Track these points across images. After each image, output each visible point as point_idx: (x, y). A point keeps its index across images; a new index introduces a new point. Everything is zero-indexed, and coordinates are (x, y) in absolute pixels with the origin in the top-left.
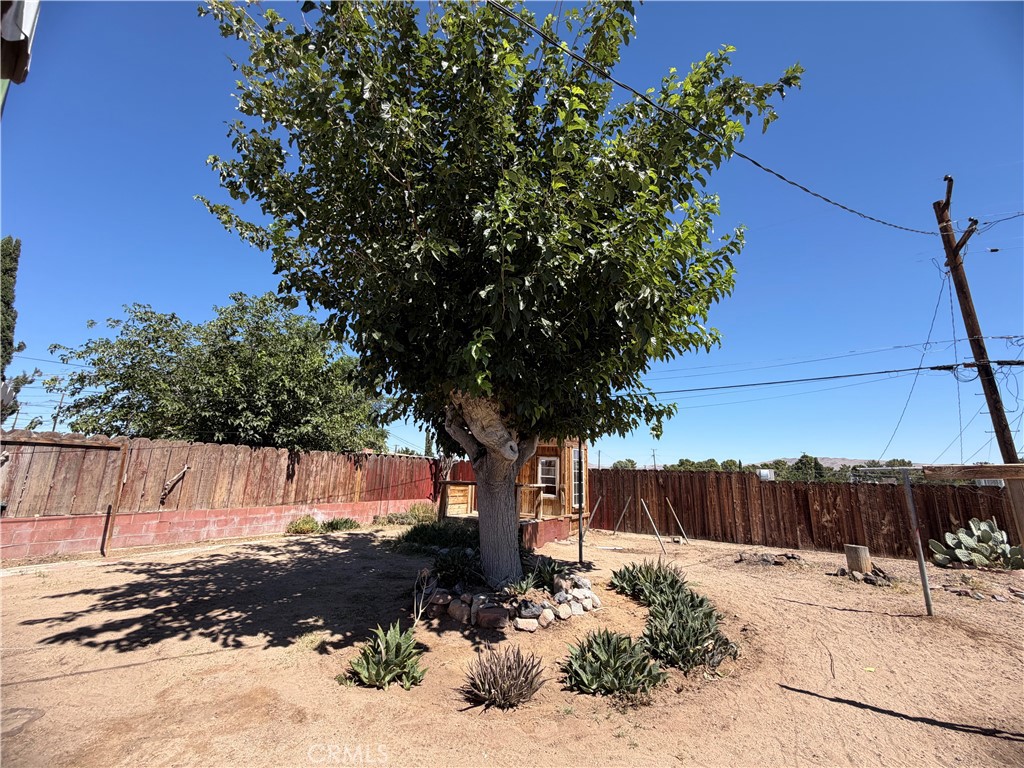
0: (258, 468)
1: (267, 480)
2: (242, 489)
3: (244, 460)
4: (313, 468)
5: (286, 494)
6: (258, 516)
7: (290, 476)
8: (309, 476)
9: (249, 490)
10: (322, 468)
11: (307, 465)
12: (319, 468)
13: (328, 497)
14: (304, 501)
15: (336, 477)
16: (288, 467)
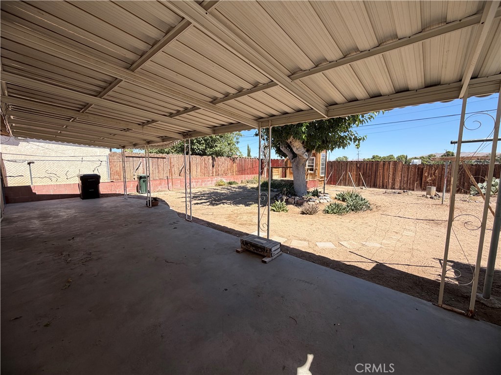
0: (203, 164)
3: (199, 161)
4: (220, 163)
5: (213, 173)
6: (206, 180)
7: (213, 166)
8: (219, 166)
9: (202, 171)
10: (223, 163)
11: (218, 162)
13: (225, 174)
14: (218, 175)
15: (227, 166)
16: (212, 163)
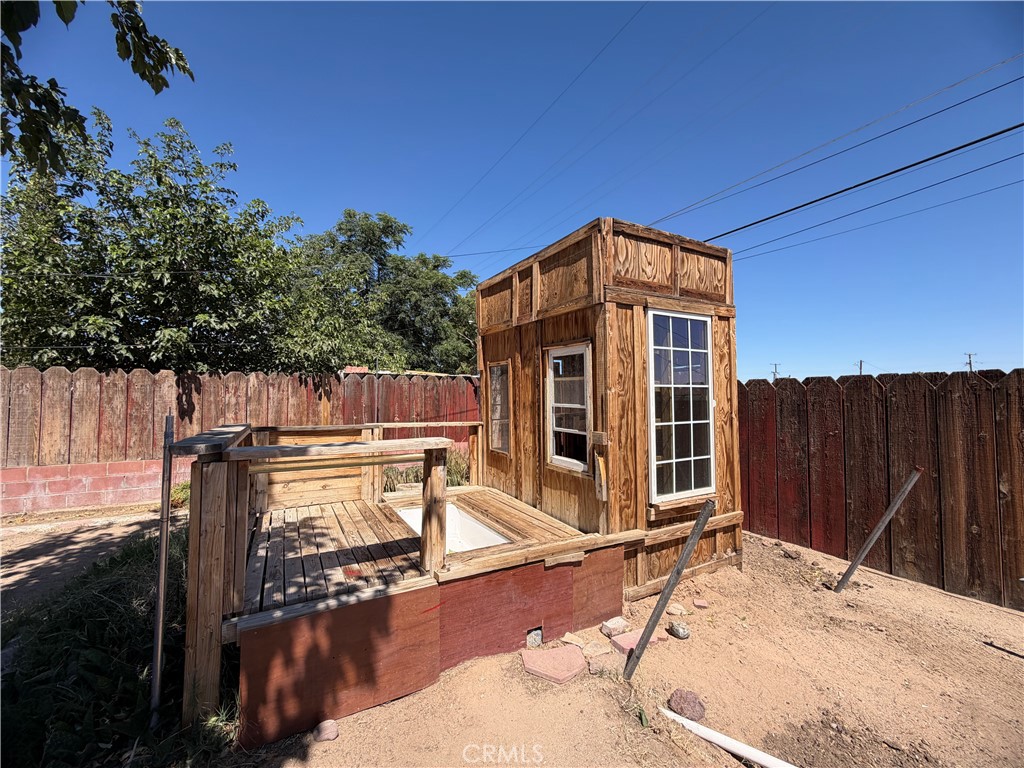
0: (119, 402)
1: (141, 420)
2: (93, 436)
3: (89, 390)
4: (230, 399)
6: (127, 474)
7: (185, 413)
9: (106, 434)
10: (248, 400)
11: (217, 394)
12: (242, 400)
16: (179, 398)
